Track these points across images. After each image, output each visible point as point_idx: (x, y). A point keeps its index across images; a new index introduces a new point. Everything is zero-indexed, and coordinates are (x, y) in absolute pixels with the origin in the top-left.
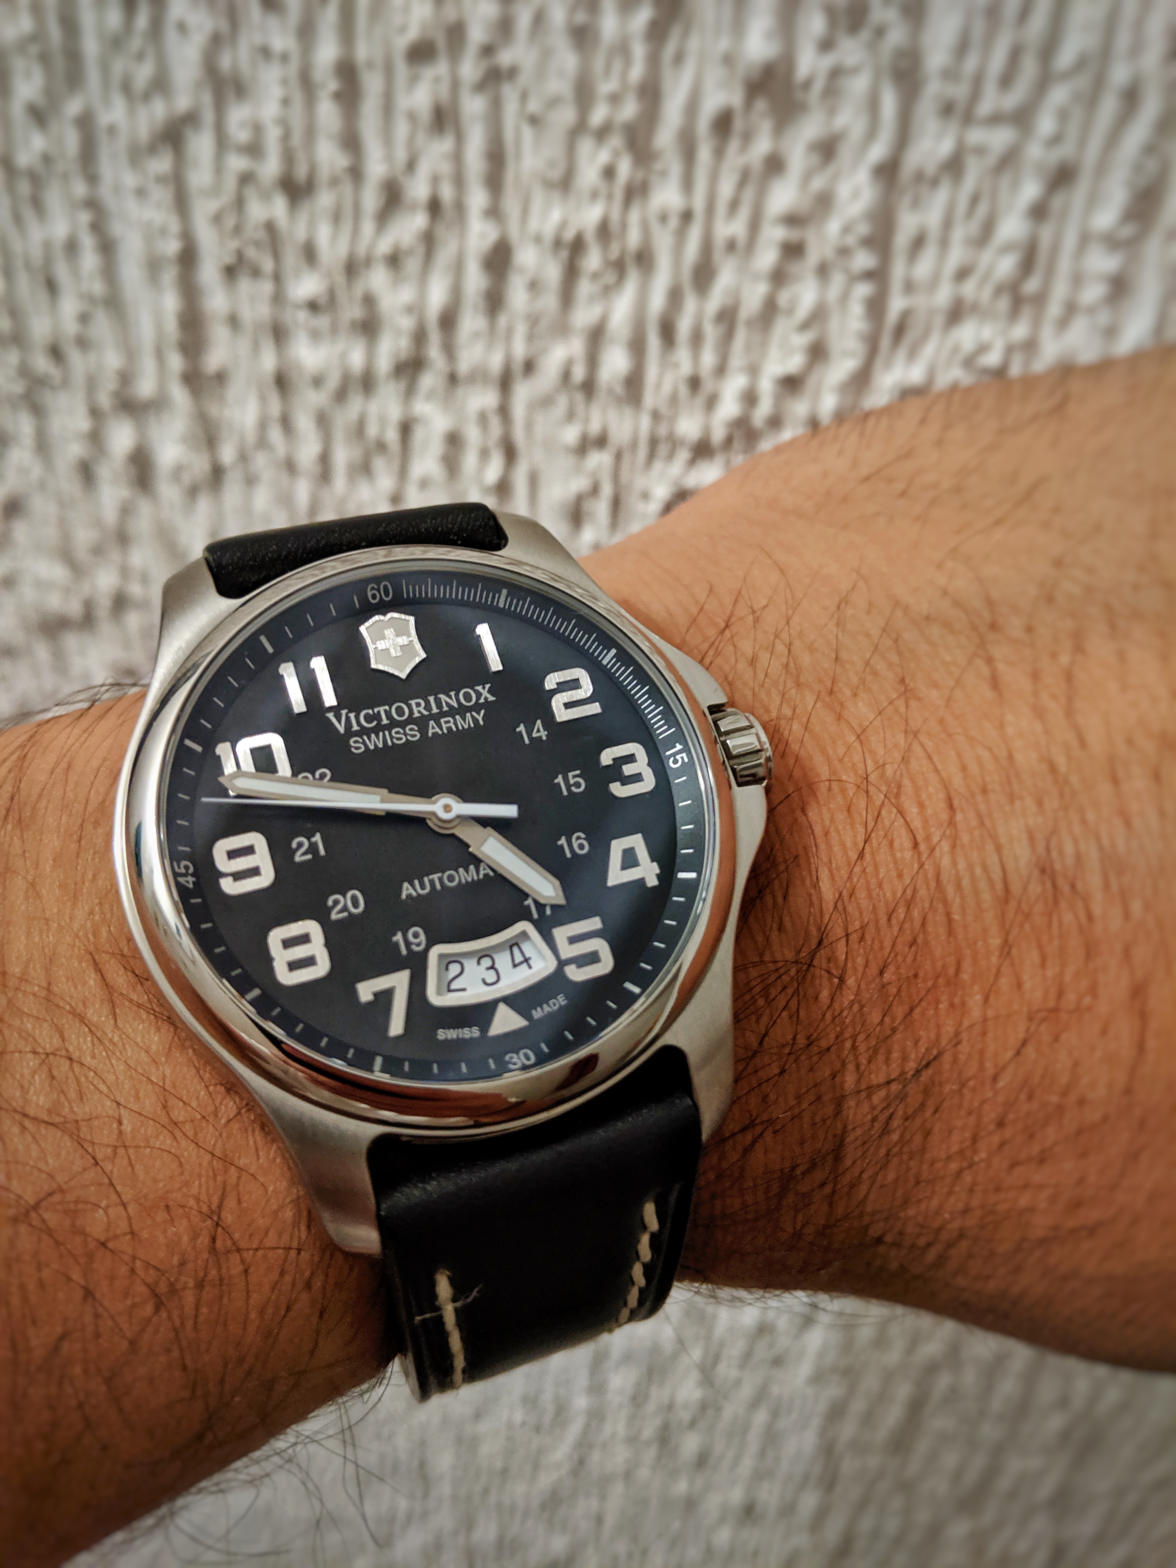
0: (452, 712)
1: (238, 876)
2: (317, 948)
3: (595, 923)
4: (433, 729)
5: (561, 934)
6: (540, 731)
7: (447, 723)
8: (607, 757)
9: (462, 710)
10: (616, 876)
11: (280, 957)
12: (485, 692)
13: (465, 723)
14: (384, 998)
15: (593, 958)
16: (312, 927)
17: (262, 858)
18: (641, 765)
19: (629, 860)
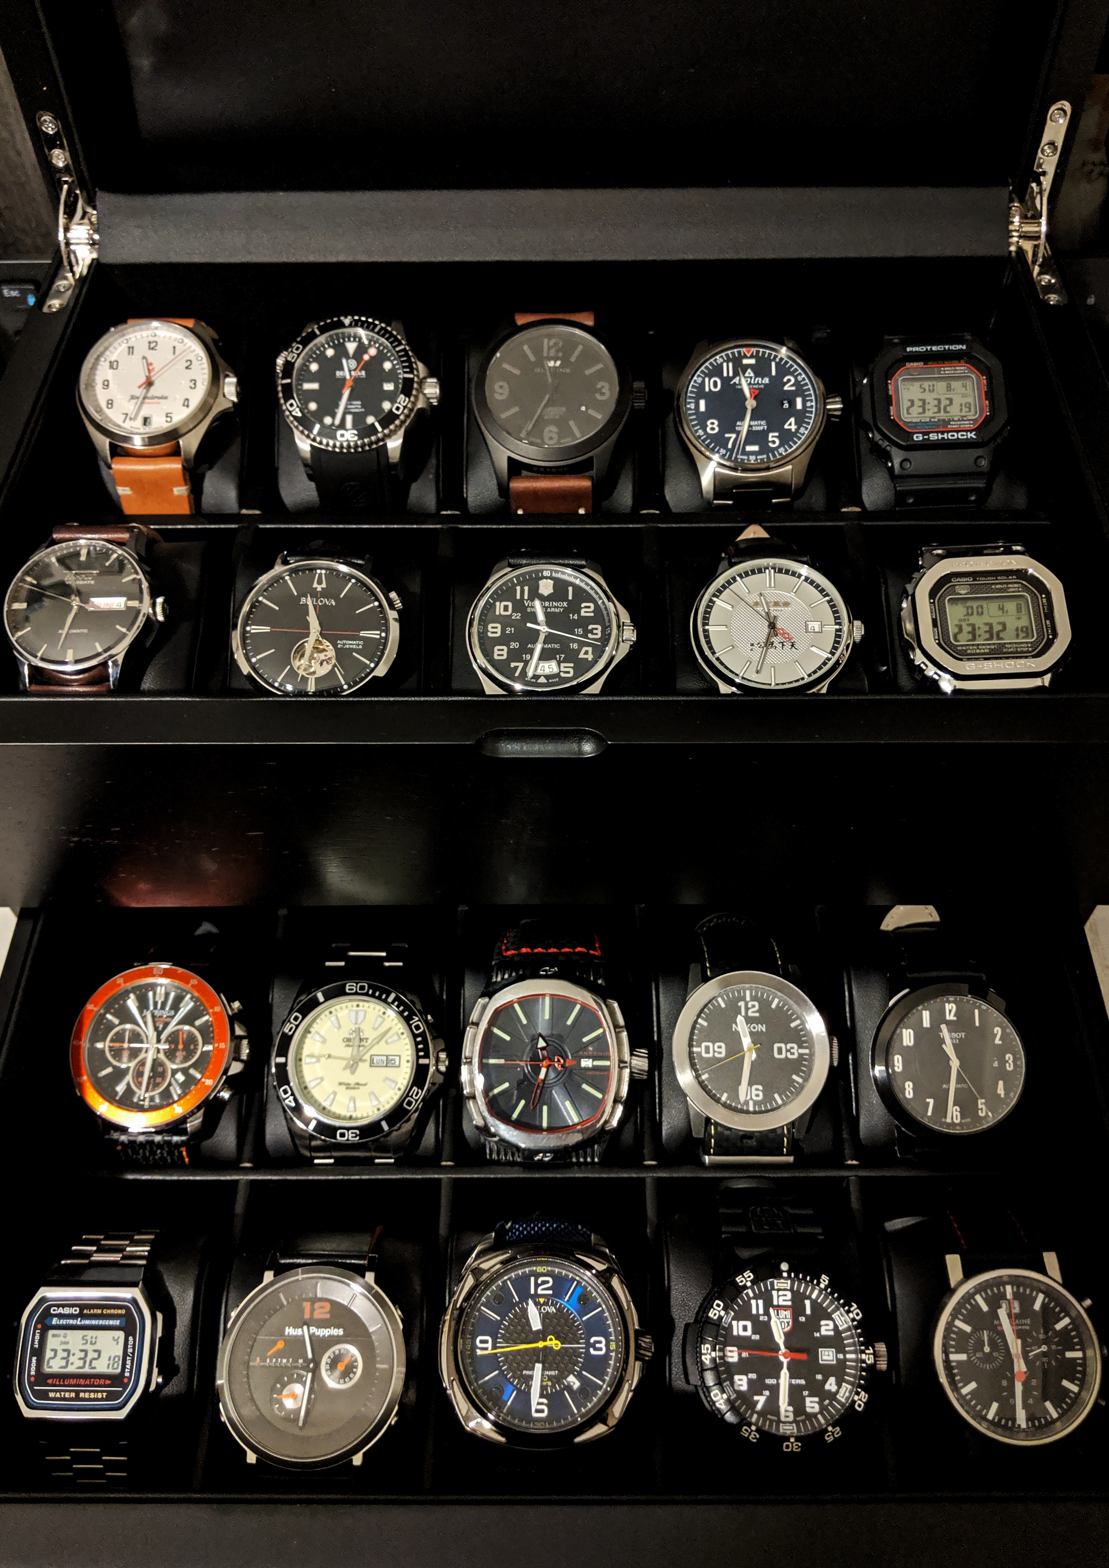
0: (555, 607)
1: (493, 633)
2: (505, 653)
3: (572, 665)
4: (549, 610)
5: (562, 665)
6: (576, 617)
7: (553, 610)
8: (590, 627)
9: (557, 607)
10: (581, 656)
11: (496, 652)
12: (565, 604)
13: (557, 610)
14: (517, 667)
15: (568, 672)
16: (505, 648)
17: (499, 630)
18: (599, 631)
19: (586, 653)
